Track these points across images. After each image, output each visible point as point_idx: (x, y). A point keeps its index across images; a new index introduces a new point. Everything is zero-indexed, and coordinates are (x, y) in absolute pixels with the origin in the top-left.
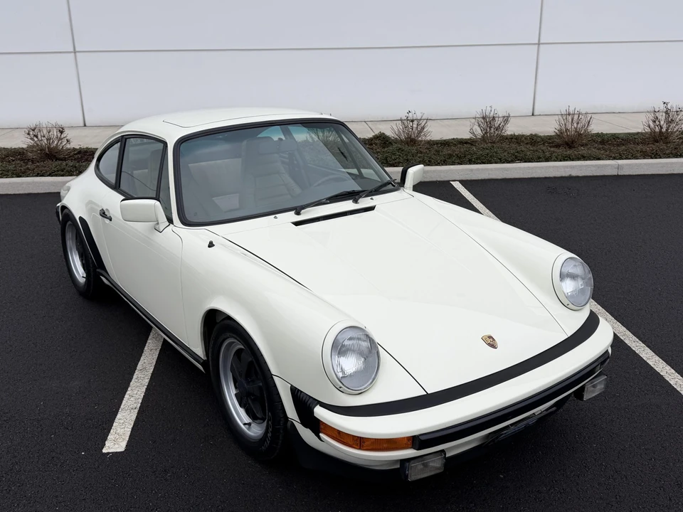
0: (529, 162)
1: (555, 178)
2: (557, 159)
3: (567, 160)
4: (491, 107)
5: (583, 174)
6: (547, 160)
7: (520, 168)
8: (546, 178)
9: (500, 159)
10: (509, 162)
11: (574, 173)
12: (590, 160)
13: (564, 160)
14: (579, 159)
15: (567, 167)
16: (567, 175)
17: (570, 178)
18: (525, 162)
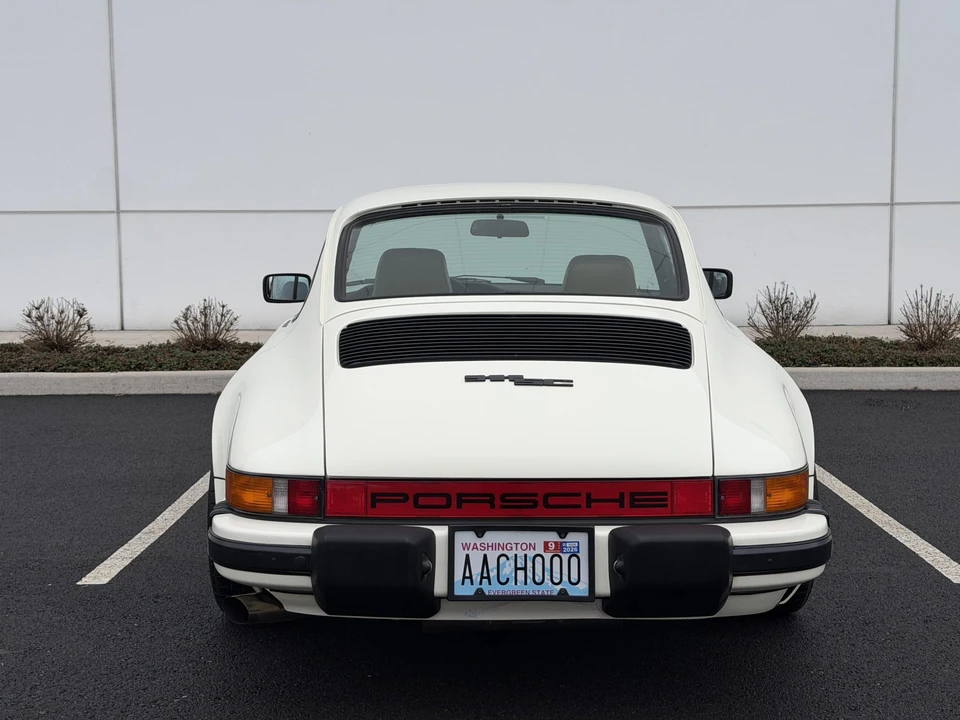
0: (845, 366)
1: (888, 391)
2: (894, 364)
3: (911, 365)
4: (783, 283)
5: (939, 388)
6: (876, 364)
7: (826, 374)
8: (871, 391)
9: (794, 360)
10: (810, 365)
11: (923, 385)
12: (953, 365)
13: (907, 365)
14: (933, 364)
15: (909, 374)
16: (911, 387)
17: (915, 392)
18: (838, 366)
